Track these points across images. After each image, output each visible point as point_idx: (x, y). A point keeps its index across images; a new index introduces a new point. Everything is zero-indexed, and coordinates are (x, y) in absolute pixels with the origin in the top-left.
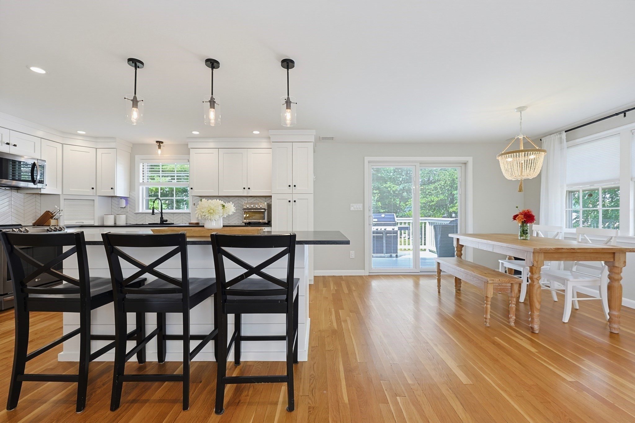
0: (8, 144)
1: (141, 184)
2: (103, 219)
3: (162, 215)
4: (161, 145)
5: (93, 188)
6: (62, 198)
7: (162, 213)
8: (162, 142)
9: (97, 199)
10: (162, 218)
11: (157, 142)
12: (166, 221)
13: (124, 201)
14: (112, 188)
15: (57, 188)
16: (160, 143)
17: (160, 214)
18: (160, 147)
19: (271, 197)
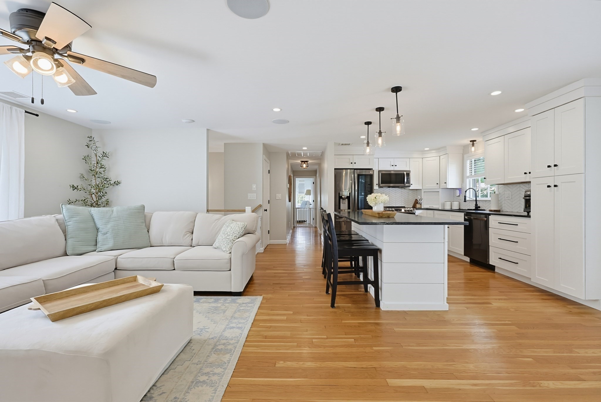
0: (393, 166)
1: (468, 177)
2: (443, 205)
3: (476, 202)
4: (475, 143)
5: (437, 184)
6: (423, 191)
7: (476, 200)
8: (475, 141)
9: (440, 190)
10: (476, 205)
11: (471, 141)
12: (479, 207)
13: (458, 191)
14: (445, 183)
15: (419, 185)
16: (473, 141)
17: (475, 201)
18: (473, 145)
19: (530, 182)
